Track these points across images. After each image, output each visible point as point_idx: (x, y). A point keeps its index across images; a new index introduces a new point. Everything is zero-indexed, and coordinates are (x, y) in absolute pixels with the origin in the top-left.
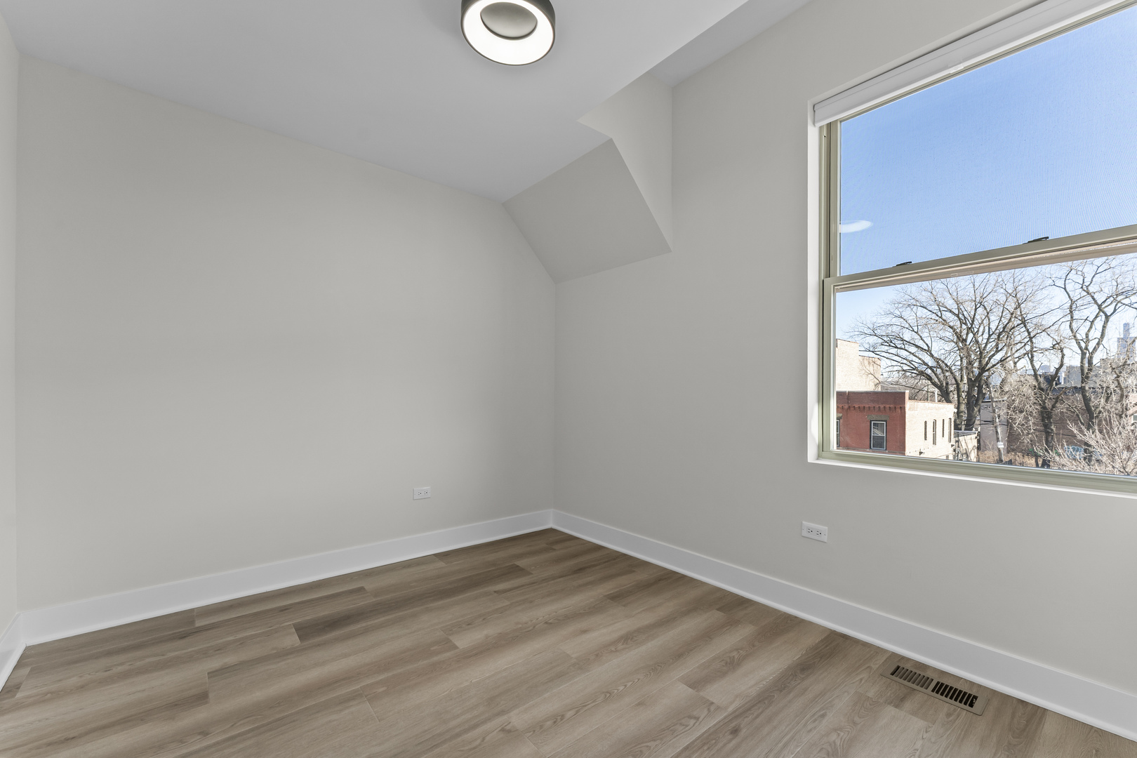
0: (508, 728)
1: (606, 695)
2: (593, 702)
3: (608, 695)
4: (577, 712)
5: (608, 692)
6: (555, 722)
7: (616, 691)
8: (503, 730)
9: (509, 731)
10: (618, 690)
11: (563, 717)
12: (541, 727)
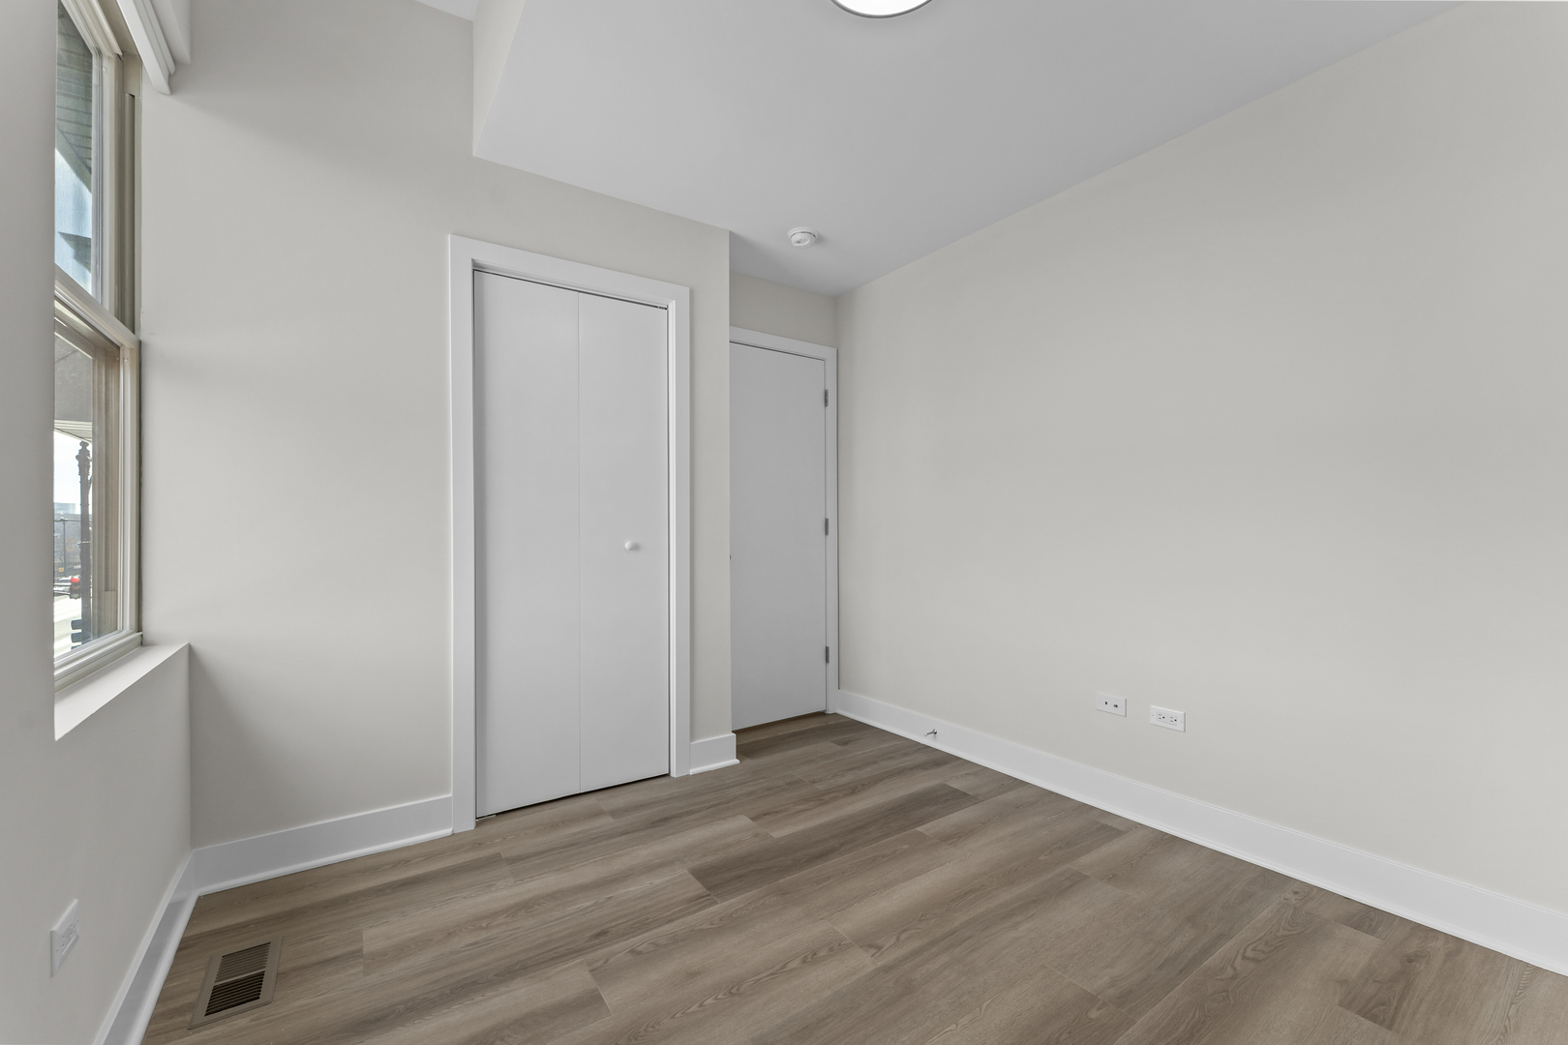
0: (873, 951)
1: (738, 990)
2: (759, 980)
3: (734, 991)
4: (784, 966)
5: (733, 995)
6: (815, 954)
7: (719, 997)
8: (879, 948)
9: (871, 946)
10: (716, 999)
11: (804, 961)
12: (831, 950)
